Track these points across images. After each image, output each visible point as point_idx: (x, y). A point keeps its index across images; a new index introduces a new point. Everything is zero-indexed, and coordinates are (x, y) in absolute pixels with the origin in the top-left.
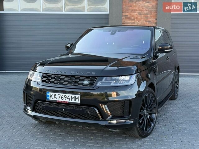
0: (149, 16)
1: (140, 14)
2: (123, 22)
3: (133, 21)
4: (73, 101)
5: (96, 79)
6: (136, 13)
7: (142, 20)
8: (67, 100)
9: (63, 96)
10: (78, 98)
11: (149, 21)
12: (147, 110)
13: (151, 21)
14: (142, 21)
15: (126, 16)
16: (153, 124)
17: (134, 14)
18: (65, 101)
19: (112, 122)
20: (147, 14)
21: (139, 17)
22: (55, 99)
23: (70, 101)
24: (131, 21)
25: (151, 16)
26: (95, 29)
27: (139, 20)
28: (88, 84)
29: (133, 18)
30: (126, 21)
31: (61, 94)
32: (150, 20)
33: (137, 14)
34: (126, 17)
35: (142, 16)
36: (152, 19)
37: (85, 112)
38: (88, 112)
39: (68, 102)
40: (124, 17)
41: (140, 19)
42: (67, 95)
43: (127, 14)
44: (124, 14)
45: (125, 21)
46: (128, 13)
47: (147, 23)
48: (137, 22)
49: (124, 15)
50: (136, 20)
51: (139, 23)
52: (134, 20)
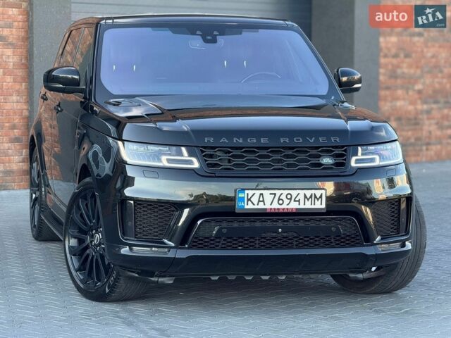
5: (345, 151)
8: (294, 205)
9: (283, 197)
10: (321, 197)
18: (289, 207)
22: (261, 206)
23: (302, 206)
31: (278, 192)
39: (297, 209)
42: (294, 193)
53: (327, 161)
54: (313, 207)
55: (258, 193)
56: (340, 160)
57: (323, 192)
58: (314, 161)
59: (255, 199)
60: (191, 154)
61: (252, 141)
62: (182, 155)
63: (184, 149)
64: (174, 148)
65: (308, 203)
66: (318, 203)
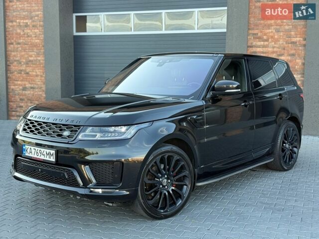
0: (293, 33)
1: (278, 31)
2: (249, 44)
3: (266, 43)
4: (47, 158)
5: (79, 129)
6: (270, 30)
7: (281, 40)
8: (42, 157)
9: (38, 152)
10: (53, 154)
11: (294, 43)
12: (168, 179)
13: (296, 43)
14: (281, 42)
15: (253, 34)
16: (181, 201)
17: (268, 31)
18: (41, 158)
19: (97, 190)
20: (290, 31)
21: (276, 37)
22: (30, 155)
23: (45, 158)
24: (262, 43)
25: (296, 34)
26: (153, 57)
27: (276, 41)
28: (68, 136)
29: (265, 37)
30: (254, 43)
31: (37, 148)
32: (294, 40)
33: (272, 32)
34: (255, 36)
35: (282, 34)
36: (298, 39)
37: (62, 175)
38: (66, 174)
39: (43, 160)
40: (250, 37)
41: (277, 39)
42: (42, 150)
43: (256, 32)
44: (251, 32)
45: (252, 44)
46: (258, 29)
47: (290, 45)
48: (273, 43)
49: (251, 34)
50: (270, 40)
51: (275, 45)
52: (267, 40)
53: (67, 133)
55: (30, 147)
56: (73, 134)
57: (54, 152)
58: (60, 133)
59: (29, 151)
65: (48, 157)
66: (52, 158)
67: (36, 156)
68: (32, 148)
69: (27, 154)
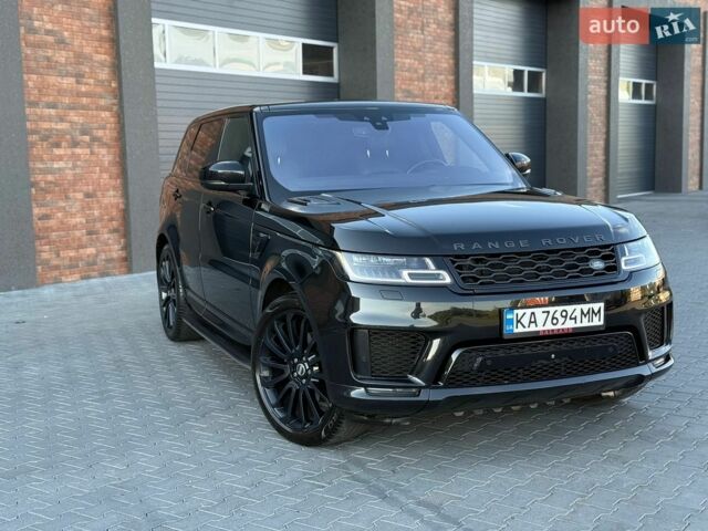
4: (586, 323)
5: (613, 251)
8: (570, 324)
9: (558, 315)
10: (599, 311)
22: (533, 328)
23: (579, 325)
31: (552, 309)
39: (573, 329)
42: (570, 308)
53: (598, 265)
54: (591, 324)
56: (611, 263)
57: (602, 305)
58: (582, 266)
59: (525, 321)
60: (439, 267)
61: (510, 246)
62: (426, 268)
63: (428, 260)
64: (415, 259)
65: (585, 320)
66: (596, 319)
67: (549, 326)
68: (538, 311)
69: (520, 329)
